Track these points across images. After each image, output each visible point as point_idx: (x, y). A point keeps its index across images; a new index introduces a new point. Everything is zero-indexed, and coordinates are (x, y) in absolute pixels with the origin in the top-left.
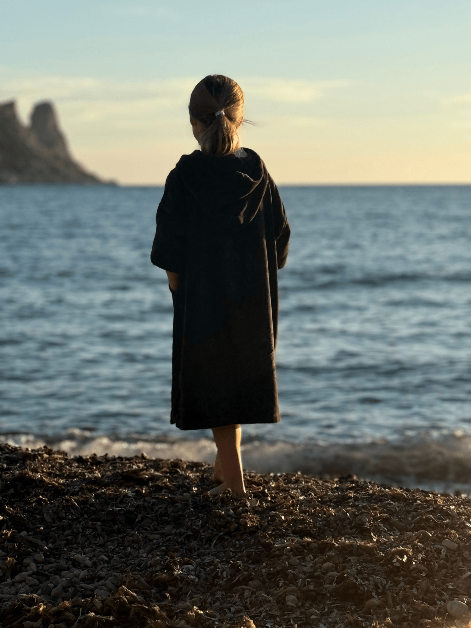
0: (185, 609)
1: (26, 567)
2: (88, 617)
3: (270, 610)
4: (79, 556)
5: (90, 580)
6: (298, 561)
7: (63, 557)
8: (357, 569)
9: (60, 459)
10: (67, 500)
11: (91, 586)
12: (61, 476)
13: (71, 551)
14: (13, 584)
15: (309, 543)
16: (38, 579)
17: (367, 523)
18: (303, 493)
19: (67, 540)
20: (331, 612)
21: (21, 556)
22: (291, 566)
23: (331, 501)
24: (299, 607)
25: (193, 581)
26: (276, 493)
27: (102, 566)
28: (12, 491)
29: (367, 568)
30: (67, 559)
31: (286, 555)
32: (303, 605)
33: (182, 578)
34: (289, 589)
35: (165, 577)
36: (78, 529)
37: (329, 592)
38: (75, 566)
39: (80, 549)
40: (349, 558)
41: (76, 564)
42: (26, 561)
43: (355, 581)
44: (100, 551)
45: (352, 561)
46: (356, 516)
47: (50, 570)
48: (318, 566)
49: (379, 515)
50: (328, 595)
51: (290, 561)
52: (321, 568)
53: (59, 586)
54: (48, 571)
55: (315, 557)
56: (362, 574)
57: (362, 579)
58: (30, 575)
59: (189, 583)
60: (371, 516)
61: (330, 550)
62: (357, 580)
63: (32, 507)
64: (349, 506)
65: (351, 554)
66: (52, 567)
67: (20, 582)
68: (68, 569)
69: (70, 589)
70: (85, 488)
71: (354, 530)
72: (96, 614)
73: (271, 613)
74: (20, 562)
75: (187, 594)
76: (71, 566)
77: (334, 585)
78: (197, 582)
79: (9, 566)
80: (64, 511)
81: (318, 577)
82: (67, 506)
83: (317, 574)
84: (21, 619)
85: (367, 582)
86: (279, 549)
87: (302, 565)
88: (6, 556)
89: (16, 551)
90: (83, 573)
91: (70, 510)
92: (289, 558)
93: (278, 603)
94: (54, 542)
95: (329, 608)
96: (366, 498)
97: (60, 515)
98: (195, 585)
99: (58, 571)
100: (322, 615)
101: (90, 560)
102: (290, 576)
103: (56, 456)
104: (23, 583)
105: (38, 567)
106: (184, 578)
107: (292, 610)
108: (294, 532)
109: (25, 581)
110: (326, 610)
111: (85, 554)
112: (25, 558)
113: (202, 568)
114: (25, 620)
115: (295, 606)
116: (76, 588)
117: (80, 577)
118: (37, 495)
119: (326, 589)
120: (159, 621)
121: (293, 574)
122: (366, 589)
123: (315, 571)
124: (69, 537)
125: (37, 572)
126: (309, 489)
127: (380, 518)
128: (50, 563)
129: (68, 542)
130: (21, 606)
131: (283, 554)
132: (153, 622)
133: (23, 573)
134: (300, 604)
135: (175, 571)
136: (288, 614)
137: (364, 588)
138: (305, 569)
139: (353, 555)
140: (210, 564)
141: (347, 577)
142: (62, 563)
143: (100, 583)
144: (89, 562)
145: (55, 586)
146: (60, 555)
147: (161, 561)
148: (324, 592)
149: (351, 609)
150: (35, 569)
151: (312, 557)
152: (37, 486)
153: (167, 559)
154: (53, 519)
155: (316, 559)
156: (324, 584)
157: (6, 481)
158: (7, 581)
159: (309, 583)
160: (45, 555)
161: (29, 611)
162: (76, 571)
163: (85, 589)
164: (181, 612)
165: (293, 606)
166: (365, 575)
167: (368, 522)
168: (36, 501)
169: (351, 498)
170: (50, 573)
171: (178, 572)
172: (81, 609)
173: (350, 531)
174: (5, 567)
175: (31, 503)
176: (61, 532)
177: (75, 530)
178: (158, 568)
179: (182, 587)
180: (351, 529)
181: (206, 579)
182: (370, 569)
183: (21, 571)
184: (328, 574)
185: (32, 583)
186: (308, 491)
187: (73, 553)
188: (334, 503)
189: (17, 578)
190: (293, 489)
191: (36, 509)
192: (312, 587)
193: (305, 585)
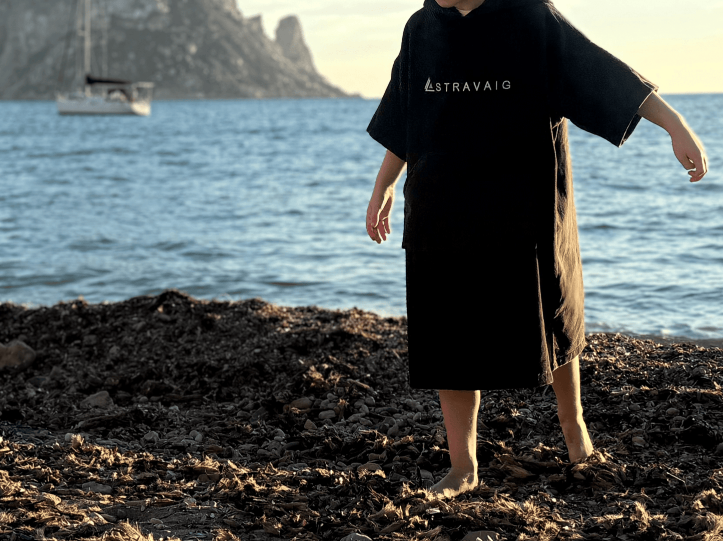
0: (530, 446)
1: (358, 409)
2: (433, 450)
3: (617, 450)
4: (410, 400)
5: (426, 421)
6: (639, 406)
7: (394, 402)
8: (704, 415)
9: (371, 319)
10: (388, 353)
11: (428, 426)
12: (377, 332)
13: (400, 397)
14: (348, 424)
15: (647, 391)
16: (371, 420)
17: (707, 375)
18: (628, 350)
19: (394, 388)
20: (681, 454)
21: (352, 399)
22: (632, 411)
23: (660, 357)
24: (647, 448)
25: (532, 423)
26: (601, 349)
27: (434, 410)
28: (331, 344)
29: (714, 414)
30: (397, 403)
31: (625, 401)
32: (651, 446)
33: (520, 419)
34: (633, 431)
35: (503, 419)
36: (403, 377)
37: (677, 434)
38: (406, 410)
39: (409, 395)
40: (694, 405)
41: (407, 408)
42: (357, 404)
43: (703, 425)
44: (428, 398)
45: (697, 408)
46: (692, 369)
47: (382, 413)
48: (661, 411)
49: (717, 368)
50: (677, 437)
51: (631, 406)
52: (664, 413)
53: (396, 425)
54: (380, 413)
55: (656, 404)
56: (710, 419)
57: (710, 423)
58: (363, 417)
59: (527, 425)
60: (709, 368)
61: (672, 397)
62: (706, 424)
63: (354, 358)
64: (681, 361)
65: (695, 401)
66: (384, 410)
67: (355, 422)
68: (400, 412)
69: (406, 428)
70: (403, 342)
71: (692, 382)
72: (441, 448)
73: (618, 452)
74: (352, 404)
75: (527, 435)
76: (403, 410)
77: (682, 428)
78: (536, 424)
79: (342, 408)
80: (386, 362)
81: (663, 421)
82: (389, 358)
83: (660, 418)
84: (364, 451)
85: (716, 427)
86: (616, 396)
87: (644, 411)
88: (338, 398)
89: (346, 394)
90: (416, 416)
91: (392, 362)
92: (629, 404)
93: (625, 442)
94: (382, 389)
95: (678, 450)
96: (697, 355)
97: (383, 366)
98: (534, 428)
99: (391, 413)
100: (673, 456)
101: (421, 404)
102: (633, 420)
103: (367, 316)
104: (358, 423)
105: (370, 410)
106: (522, 420)
107: (640, 450)
108: (629, 382)
109: (359, 422)
110: (676, 451)
111: (415, 399)
112: (356, 401)
113: (539, 412)
114: (369, 452)
115: (643, 446)
116: (412, 427)
117: (414, 418)
118: (357, 348)
119: (674, 432)
120: (506, 454)
121: (636, 418)
122: (716, 433)
123: (659, 415)
124: (396, 385)
125: (370, 413)
126: (633, 347)
127: (718, 370)
128: (380, 406)
129: (395, 390)
130: (363, 440)
131: (622, 400)
132: (500, 455)
133: (356, 415)
134: (648, 445)
135: (512, 413)
136: (636, 454)
137: (713, 432)
138: (647, 414)
139: (697, 402)
140: (546, 409)
141: (696, 420)
142: (393, 406)
143: (436, 424)
144: (419, 406)
145: (391, 426)
146: (390, 400)
147: (496, 405)
148: (671, 434)
149: (701, 451)
150: (368, 411)
151: (653, 404)
152: (355, 340)
153: (502, 403)
154: (376, 369)
155: (658, 406)
156: (671, 428)
157: (325, 335)
158: (340, 421)
159: (654, 426)
160: (375, 399)
161: (372, 445)
162: (409, 414)
163: (422, 429)
164: (526, 449)
165: (641, 447)
166: (713, 420)
167: (707, 373)
168: (358, 353)
169: (681, 354)
170: (382, 415)
171: (515, 414)
172: (424, 444)
173: (687, 382)
174: (338, 408)
175: (352, 355)
176: (387, 380)
177: (401, 378)
178: (493, 411)
179: (521, 429)
180: (688, 380)
181: (545, 422)
182: (716, 415)
183: (353, 413)
184: (674, 418)
185: (366, 423)
186: (633, 348)
187: (402, 398)
188: (664, 358)
189: (351, 418)
190: (618, 345)
191: (358, 360)
192: (658, 430)
193: (650, 429)
